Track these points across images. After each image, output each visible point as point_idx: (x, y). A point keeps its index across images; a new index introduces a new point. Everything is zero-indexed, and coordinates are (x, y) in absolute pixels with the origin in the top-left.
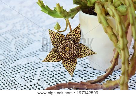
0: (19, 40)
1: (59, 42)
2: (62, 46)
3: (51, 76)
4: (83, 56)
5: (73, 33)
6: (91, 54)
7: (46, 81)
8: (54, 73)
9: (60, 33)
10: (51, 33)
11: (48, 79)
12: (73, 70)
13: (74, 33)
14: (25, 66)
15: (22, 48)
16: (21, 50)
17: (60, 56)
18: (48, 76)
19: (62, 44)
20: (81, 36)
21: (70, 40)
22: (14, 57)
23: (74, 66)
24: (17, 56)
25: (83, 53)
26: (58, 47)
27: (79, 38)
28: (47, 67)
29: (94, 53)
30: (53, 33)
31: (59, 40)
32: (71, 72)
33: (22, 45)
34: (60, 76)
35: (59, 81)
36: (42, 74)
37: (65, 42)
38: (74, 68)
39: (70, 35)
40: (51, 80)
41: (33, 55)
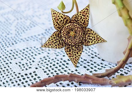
0: (21, 22)
1: (63, 25)
2: (66, 30)
3: (52, 65)
4: (91, 43)
5: (80, 14)
6: (100, 41)
7: (44, 71)
8: (55, 62)
9: (64, 14)
10: (54, 13)
11: (47, 68)
12: (77, 59)
13: (81, 16)
14: (23, 51)
15: (23, 31)
16: (21, 33)
17: (62, 42)
18: (47, 65)
19: (66, 28)
20: (89, 19)
21: (76, 23)
22: (13, 40)
23: (79, 55)
24: (16, 39)
25: (90, 40)
26: (61, 30)
27: (87, 21)
28: (48, 53)
29: (104, 41)
30: (55, 13)
31: (63, 22)
32: (74, 62)
33: (24, 27)
34: (62, 65)
35: (60, 71)
36: (41, 62)
37: (70, 25)
38: (79, 57)
39: (76, 17)
40: (51, 70)
41: (34, 39)
